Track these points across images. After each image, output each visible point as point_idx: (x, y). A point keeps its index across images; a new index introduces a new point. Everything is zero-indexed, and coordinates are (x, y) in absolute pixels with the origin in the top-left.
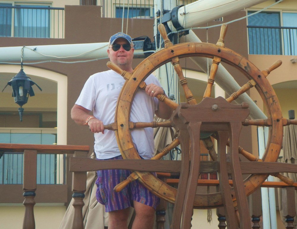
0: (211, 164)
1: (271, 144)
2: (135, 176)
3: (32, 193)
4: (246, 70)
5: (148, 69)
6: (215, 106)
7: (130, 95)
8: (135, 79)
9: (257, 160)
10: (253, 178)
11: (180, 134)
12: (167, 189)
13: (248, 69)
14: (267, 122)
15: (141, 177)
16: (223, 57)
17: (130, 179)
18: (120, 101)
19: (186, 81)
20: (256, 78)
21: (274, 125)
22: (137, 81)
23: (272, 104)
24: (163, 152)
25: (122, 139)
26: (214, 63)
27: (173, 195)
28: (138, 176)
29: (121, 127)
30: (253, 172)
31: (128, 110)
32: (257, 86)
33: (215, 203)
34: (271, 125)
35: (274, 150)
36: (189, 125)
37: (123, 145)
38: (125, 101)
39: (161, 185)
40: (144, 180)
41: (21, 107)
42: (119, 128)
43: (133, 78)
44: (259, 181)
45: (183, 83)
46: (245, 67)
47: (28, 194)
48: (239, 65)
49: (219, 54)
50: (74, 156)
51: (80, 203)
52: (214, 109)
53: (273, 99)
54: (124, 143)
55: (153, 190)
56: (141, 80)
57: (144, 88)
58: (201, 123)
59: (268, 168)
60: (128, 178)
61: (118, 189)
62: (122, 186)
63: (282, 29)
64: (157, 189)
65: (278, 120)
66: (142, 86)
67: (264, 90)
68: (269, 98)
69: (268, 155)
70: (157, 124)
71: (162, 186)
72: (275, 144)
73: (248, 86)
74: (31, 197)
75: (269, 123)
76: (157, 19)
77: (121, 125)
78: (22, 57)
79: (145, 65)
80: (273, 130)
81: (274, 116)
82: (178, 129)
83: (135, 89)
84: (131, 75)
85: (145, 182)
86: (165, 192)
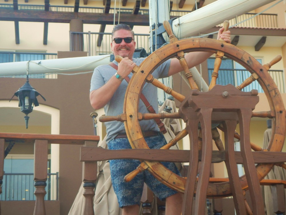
0: (218, 153)
1: (276, 134)
2: (144, 166)
3: (43, 183)
4: (249, 64)
5: (155, 62)
6: (225, 93)
7: (138, 87)
8: (142, 72)
9: (262, 150)
10: (259, 168)
11: (189, 124)
12: (177, 179)
13: (251, 63)
14: (270, 114)
15: (150, 166)
16: (226, 51)
17: (140, 169)
18: (129, 92)
19: (191, 74)
20: (258, 72)
21: (277, 117)
22: (145, 74)
23: (274, 96)
24: (171, 142)
25: (132, 129)
26: (217, 57)
27: (183, 184)
28: (148, 166)
29: (130, 118)
30: (259, 162)
31: (137, 101)
32: (259, 79)
33: (223, 192)
34: (274, 116)
35: (279, 141)
36: (201, 111)
37: (133, 135)
38: (133, 92)
39: (170, 175)
40: (154, 169)
41: (27, 115)
42: (128, 119)
43: (141, 70)
44: (265, 171)
45: (189, 76)
46: (248, 61)
47: (39, 183)
48: (242, 59)
49: (223, 49)
50: (84, 146)
51: (91, 193)
52: (224, 96)
53: (275, 91)
54: (133, 133)
55: (163, 179)
56: (149, 73)
57: (152, 80)
58: (212, 109)
59: (274, 157)
60: (137, 168)
61: (128, 179)
62: (132, 176)
63: (235, 71)
64: (166, 179)
65: (281, 112)
66: (149, 79)
67: (267, 83)
68: (272, 90)
69: (273, 145)
70: (165, 115)
71: (172, 175)
72: (279, 135)
73: (251, 79)
74: (42, 187)
75: (272, 115)
76: (153, 32)
77: (130, 116)
78: (28, 70)
79: (152, 58)
80: (277, 121)
81: (277, 108)
82: (187, 119)
83: (143, 82)
84: (139, 69)
85: (155, 171)
86: (175, 182)
